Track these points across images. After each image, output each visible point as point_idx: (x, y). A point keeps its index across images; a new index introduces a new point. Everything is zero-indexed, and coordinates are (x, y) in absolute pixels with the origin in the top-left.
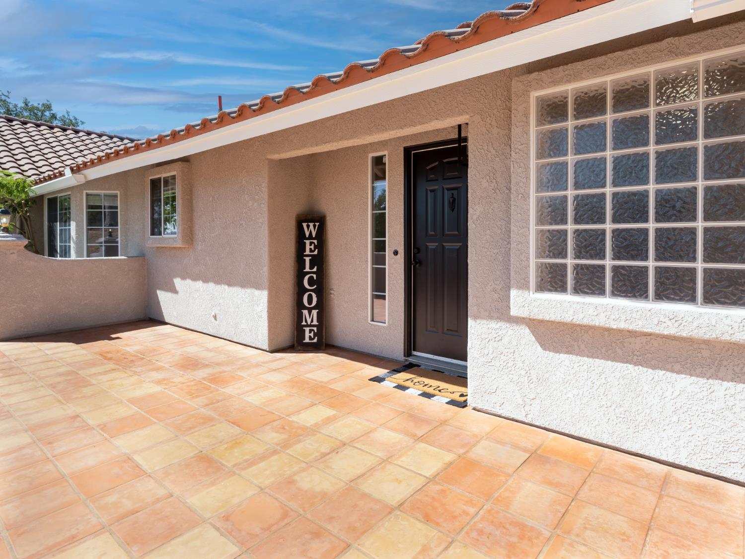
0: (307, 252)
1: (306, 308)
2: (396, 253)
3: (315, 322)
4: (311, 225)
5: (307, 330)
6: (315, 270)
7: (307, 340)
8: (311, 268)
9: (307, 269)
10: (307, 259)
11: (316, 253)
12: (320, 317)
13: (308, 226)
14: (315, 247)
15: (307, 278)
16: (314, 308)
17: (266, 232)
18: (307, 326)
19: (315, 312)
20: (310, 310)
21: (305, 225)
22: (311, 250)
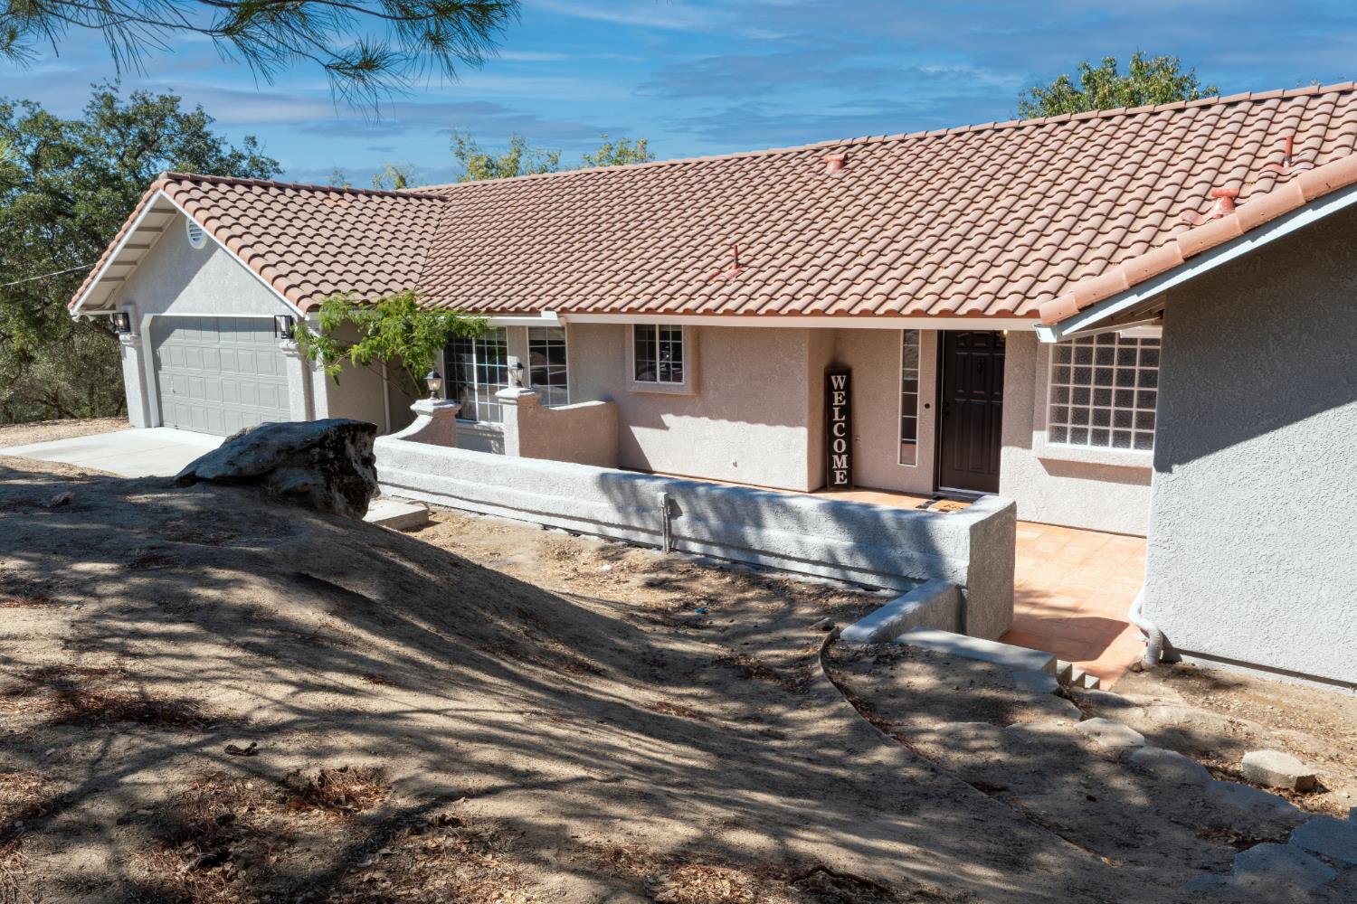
0: (836, 403)
1: (836, 453)
2: (927, 406)
3: (845, 466)
4: (839, 377)
5: (838, 473)
6: (843, 418)
7: (838, 482)
8: (840, 417)
9: (836, 418)
10: (836, 410)
11: (844, 403)
12: (850, 461)
13: (836, 379)
14: (844, 398)
15: (836, 426)
16: (844, 453)
17: (807, 387)
18: (838, 469)
19: (844, 457)
20: (840, 455)
21: (833, 378)
22: (839, 401)
